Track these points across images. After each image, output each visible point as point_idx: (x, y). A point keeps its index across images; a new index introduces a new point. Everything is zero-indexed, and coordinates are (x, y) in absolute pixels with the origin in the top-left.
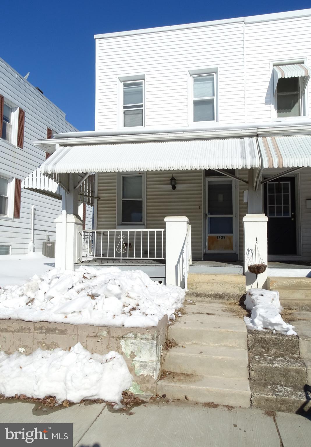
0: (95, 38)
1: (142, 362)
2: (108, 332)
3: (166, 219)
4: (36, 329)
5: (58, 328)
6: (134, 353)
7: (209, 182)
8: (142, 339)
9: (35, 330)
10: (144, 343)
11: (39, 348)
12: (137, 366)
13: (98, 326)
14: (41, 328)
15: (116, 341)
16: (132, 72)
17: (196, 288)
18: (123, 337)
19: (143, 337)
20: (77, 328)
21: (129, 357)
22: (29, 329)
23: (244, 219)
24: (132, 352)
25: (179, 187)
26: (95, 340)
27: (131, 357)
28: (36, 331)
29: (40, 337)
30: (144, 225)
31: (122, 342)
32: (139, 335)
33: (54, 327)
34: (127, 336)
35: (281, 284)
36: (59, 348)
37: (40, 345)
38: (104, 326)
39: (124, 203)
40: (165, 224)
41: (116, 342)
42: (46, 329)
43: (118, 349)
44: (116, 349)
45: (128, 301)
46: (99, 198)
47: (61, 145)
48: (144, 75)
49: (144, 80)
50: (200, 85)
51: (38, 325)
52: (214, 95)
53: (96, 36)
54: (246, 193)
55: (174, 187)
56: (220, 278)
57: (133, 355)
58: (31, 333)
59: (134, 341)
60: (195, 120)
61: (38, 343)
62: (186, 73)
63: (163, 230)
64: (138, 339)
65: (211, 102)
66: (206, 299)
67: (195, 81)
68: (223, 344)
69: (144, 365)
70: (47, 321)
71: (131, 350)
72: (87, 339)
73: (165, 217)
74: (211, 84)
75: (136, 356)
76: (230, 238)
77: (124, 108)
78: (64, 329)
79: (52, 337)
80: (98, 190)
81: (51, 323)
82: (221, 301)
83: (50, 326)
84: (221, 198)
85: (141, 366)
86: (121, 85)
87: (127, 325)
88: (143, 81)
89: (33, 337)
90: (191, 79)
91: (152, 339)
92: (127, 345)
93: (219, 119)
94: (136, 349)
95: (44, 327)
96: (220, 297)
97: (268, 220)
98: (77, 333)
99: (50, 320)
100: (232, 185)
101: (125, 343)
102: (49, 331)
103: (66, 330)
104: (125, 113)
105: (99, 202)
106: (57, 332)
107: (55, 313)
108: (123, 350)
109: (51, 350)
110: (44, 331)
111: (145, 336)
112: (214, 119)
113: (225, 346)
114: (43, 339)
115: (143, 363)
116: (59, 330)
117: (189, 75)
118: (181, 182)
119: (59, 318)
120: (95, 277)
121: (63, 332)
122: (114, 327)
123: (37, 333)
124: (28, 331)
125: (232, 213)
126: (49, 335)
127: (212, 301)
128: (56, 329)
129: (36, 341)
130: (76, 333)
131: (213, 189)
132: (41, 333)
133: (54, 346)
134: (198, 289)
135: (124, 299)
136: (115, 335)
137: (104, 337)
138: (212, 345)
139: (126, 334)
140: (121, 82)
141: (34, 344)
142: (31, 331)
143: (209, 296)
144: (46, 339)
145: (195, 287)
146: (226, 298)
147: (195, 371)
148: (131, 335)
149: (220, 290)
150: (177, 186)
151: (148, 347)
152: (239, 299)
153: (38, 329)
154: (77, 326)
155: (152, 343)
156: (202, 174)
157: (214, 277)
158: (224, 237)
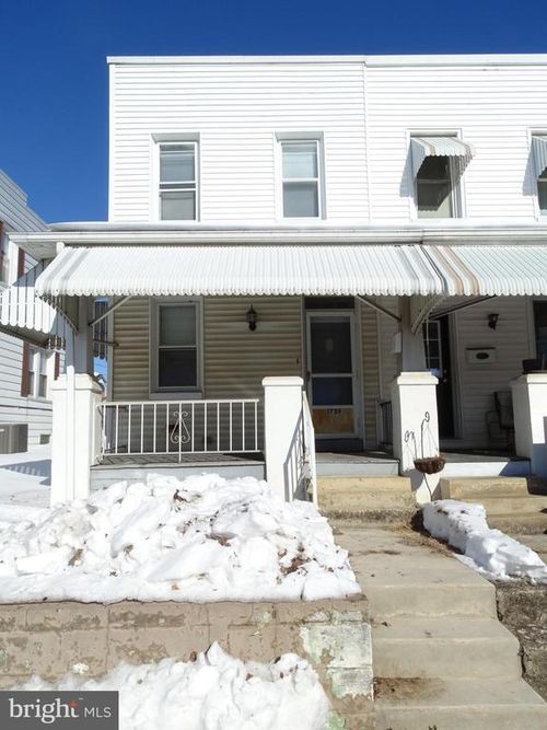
0: (108, 61)
1: (346, 669)
2: (274, 615)
3: (266, 381)
4: (113, 619)
5: (165, 613)
6: (328, 651)
7: (312, 318)
8: (343, 622)
9: (110, 621)
10: (347, 630)
11: (122, 662)
12: (337, 678)
13: (252, 603)
14: (124, 616)
15: (289, 631)
16: (177, 127)
17: (332, 503)
18: (304, 622)
19: (346, 617)
20: (207, 611)
21: (318, 661)
22: (97, 620)
23: (400, 380)
24: (324, 651)
25: (261, 326)
26: (245, 631)
27: (323, 662)
28: (115, 624)
29: (123, 635)
30: (199, 391)
31: (304, 632)
32: (337, 615)
33: (155, 612)
34: (314, 618)
35: (468, 490)
36: (169, 656)
37: (122, 653)
38: (264, 601)
39: (162, 353)
40: (262, 389)
41: (292, 633)
42: (136, 618)
43: (296, 647)
44: (291, 647)
45: (283, 542)
46: (115, 344)
47: (67, 245)
48: (199, 134)
49: (198, 141)
50: (293, 157)
51: (118, 611)
52: (317, 176)
53: (110, 59)
54: (398, 337)
55: (253, 327)
56: (367, 483)
57: (327, 657)
58: (102, 628)
59: (328, 628)
60: (285, 215)
61: (118, 649)
62: (270, 136)
63: (256, 401)
64: (336, 623)
65: (313, 187)
66: (354, 523)
67: (284, 150)
68: (454, 612)
69: (350, 676)
70: (134, 600)
71: (322, 648)
72: (228, 632)
73: (264, 376)
74: (311, 158)
75: (333, 658)
76: (349, 412)
77: (162, 187)
78: (177, 613)
79: (151, 634)
80: (115, 330)
81: (143, 603)
82: (380, 524)
83: (144, 610)
84: (330, 345)
85: (344, 677)
86: (157, 148)
87: (310, 595)
88: (196, 144)
89: (107, 637)
90: (278, 147)
91: (364, 621)
92: (313, 637)
93: (328, 215)
94: (333, 644)
95: (132, 613)
96: (378, 516)
97: (437, 383)
98: (208, 620)
99: (142, 596)
100: (349, 324)
101: (310, 634)
102: (143, 621)
103: (182, 615)
104: (162, 195)
105: (116, 351)
106: (162, 621)
107: (151, 579)
108: (307, 648)
109: (149, 663)
110: (132, 622)
111: (351, 615)
112: (317, 216)
113: (459, 615)
114: (130, 640)
115: (348, 672)
116: (166, 618)
117: (275, 140)
118: (266, 317)
119: (162, 591)
120: (199, 496)
121: (175, 621)
122: (285, 601)
123: (116, 628)
124: (93, 626)
125: (350, 371)
126: (142, 629)
127: (364, 524)
128: (159, 616)
129: (113, 646)
130: (204, 621)
131: (319, 331)
132: (125, 627)
133: (155, 654)
134: (335, 505)
135: (275, 539)
136: (288, 619)
137: (267, 625)
138: (434, 615)
139: (310, 615)
140: (156, 142)
141: (108, 653)
142: (101, 625)
143: (357, 516)
144: (137, 638)
145: (329, 501)
146: (387, 519)
147: (423, 672)
148: (320, 616)
149: (374, 505)
150: (257, 324)
151: (357, 637)
152: (410, 520)
153: (117, 620)
154: (206, 607)
155: (364, 628)
156: (301, 304)
157: (357, 482)
158: (340, 411)
